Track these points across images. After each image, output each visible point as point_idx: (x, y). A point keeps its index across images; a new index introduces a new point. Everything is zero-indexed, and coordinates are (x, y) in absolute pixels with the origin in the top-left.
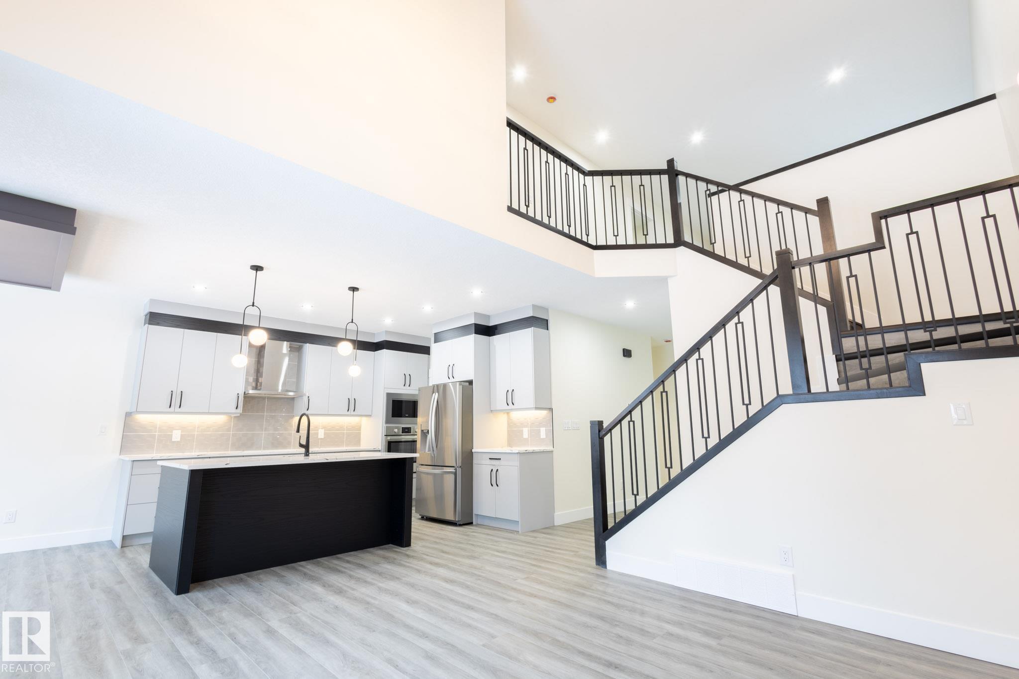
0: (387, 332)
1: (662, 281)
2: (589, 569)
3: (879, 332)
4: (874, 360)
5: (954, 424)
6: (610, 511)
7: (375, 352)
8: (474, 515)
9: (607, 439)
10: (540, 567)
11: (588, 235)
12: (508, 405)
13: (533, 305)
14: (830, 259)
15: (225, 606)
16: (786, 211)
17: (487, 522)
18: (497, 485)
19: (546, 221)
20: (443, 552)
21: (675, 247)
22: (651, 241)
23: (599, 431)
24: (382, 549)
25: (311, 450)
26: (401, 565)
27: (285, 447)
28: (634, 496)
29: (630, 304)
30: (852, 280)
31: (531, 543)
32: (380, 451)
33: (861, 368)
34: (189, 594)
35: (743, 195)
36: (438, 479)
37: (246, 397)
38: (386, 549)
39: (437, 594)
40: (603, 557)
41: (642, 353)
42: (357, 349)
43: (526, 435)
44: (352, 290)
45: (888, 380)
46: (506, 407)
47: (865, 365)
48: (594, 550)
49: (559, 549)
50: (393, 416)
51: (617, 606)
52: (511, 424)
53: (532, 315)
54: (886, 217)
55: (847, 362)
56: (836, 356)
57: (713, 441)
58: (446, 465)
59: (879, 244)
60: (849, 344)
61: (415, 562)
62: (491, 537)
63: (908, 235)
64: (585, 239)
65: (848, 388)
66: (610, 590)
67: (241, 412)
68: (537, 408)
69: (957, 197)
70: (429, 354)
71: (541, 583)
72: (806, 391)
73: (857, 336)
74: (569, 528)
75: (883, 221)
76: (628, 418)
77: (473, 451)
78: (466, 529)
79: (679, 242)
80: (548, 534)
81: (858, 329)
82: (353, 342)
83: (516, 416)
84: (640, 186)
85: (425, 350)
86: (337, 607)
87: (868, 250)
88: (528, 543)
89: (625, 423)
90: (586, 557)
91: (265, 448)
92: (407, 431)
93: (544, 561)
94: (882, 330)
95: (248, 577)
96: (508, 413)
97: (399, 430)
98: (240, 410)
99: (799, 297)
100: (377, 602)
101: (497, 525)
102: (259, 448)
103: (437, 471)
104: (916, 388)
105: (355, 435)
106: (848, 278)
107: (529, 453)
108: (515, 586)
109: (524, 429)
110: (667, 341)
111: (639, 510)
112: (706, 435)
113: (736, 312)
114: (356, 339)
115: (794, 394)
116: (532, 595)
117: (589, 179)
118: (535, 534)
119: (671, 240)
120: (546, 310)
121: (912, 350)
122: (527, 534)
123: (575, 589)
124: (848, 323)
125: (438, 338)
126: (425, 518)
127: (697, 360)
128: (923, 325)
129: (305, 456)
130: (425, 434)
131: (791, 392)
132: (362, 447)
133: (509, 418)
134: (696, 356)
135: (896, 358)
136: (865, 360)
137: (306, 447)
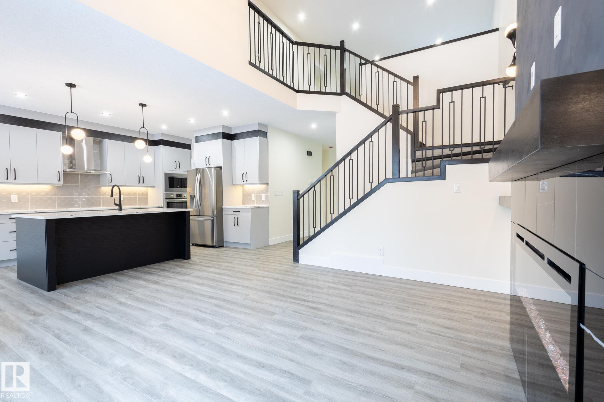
0: (162, 134)
1: (333, 114)
2: (290, 264)
3: (432, 149)
4: (428, 162)
5: (454, 192)
6: (301, 236)
7: (155, 147)
8: (224, 242)
9: (301, 200)
10: (265, 264)
11: (293, 83)
12: (243, 181)
13: (259, 123)
14: (415, 112)
15: (86, 294)
16: (398, 80)
17: (231, 245)
18: (238, 226)
19: (270, 72)
20: (210, 261)
21: (341, 95)
22: (328, 90)
23: (297, 196)
24: (174, 261)
25: (123, 207)
26: (187, 268)
27: (96, 206)
28: (314, 228)
29: (314, 126)
30: (424, 123)
31: (258, 254)
32: (162, 208)
33: (422, 167)
34: (57, 291)
35: (378, 69)
36: (202, 224)
37: (65, 173)
38: (176, 261)
39: (213, 280)
40: (297, 258)
41: (317, 154)
42: (148, 145)
43: (253, 198)
44: (142, 105)
45: (432, 172)
46: (242, 183)
47: (424, 165)
48: (293, 255)
49: (274, 256)
50: (170, 187)
51: (305, 278)
52: (244, 192)
53: (258, 129)
54: (442, 92)
55: (417, 163)
56: (412, 160)
57: (354, 201)
58: (206, 215)
59: (437, 107)
60: (419, 154)
61: (195, 266)
62: (236, 253)
63: (450, 103)
64: (292, 86)
65: (415, 176)
66: (301, 272)
67: (63, 183)
68: (260, 184)
69: (472, 86)
70: (191, 149)
71: (267, 271)
72: (398, 177)
73: (422, 150)
74: (278, 246)
75: (441, 94)
76: (313, 189)
77: (223, 207)
78: (221, 250)
79: (343, 92)
80: (267, 249)
81: (423, 146)
82: (145, 140)
83: (247, 187)
84: (324, 55)
85: (188, 147)
86: (157, 290)
87: (433, 108)
88: (257, 254)
89: (311, 192)
90: (288, 259)
91: (82, 207)
92: (179, 196)
93: (267, 262)
94: (433, 148)
95: (93, 280)
96: (243, 186)
97: (174, 195)
98: (62, 182)
99: (400, 129)
100: (180, 286)
101: (238, 246)
102: (78, 207)
103: (201, 219)
104: (442, 176)
105: (144, 198)
106: (422, 122)
107: (256, 208)
108: (254, 274)
109: (252, 195)
110: (330, 147)
111: (316, 235)
112: (351, 198)
113: (370, 136)
114: (147, 139)
115: (393, 178)
116: (263, 277)
117: (295, 47)
118: (260, 250)
119: (339, 91)
120: (266, 126)
121: (443, 158)
122: (255, 250)
123: (284, 273)
124: (419, 143)
125: (198, 140)
126: (194, 244)
127: (350, 160)
128: (449, 146)
129: (119, 211)
130: (192, 198)
131: (391, 177)
132: (149, 206)
133: (243, 188)
134: (349, 158)
135: (437, 162)
136: (424, 162)
137: (120, 205)
